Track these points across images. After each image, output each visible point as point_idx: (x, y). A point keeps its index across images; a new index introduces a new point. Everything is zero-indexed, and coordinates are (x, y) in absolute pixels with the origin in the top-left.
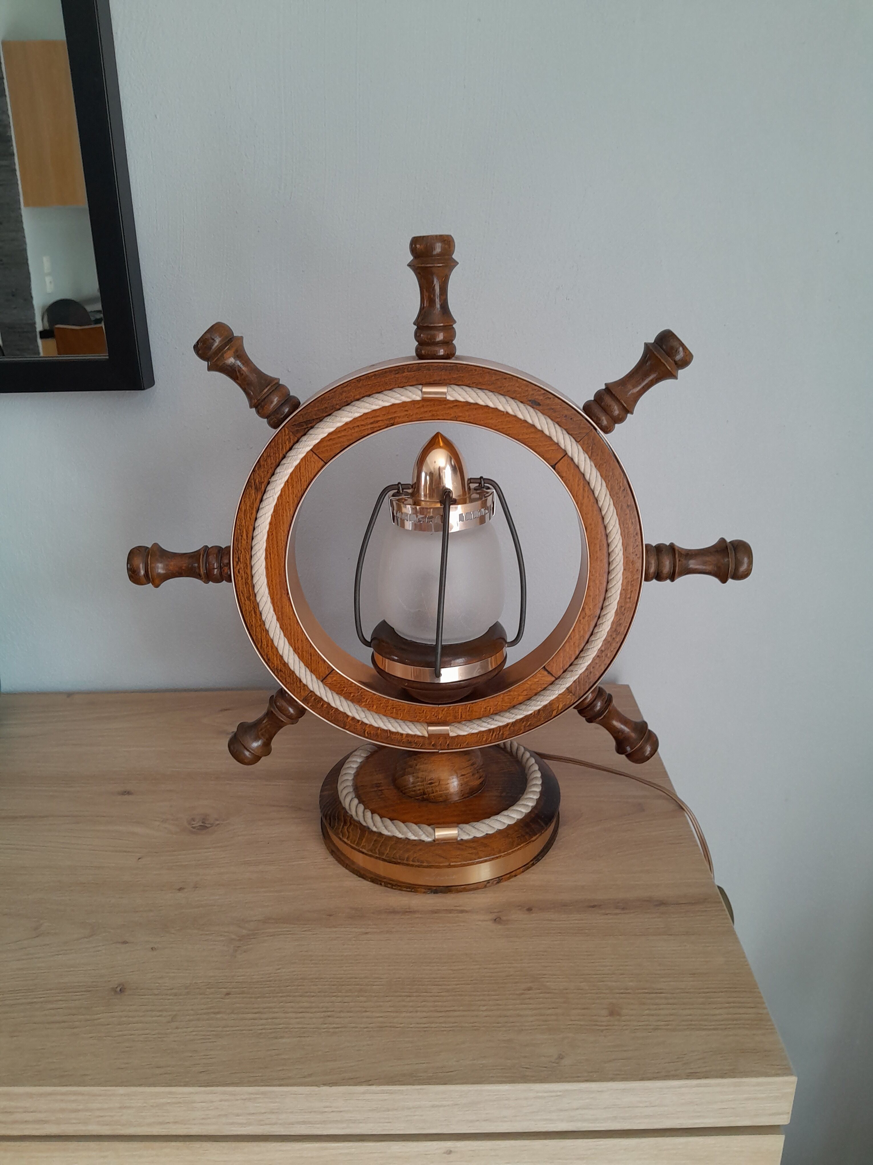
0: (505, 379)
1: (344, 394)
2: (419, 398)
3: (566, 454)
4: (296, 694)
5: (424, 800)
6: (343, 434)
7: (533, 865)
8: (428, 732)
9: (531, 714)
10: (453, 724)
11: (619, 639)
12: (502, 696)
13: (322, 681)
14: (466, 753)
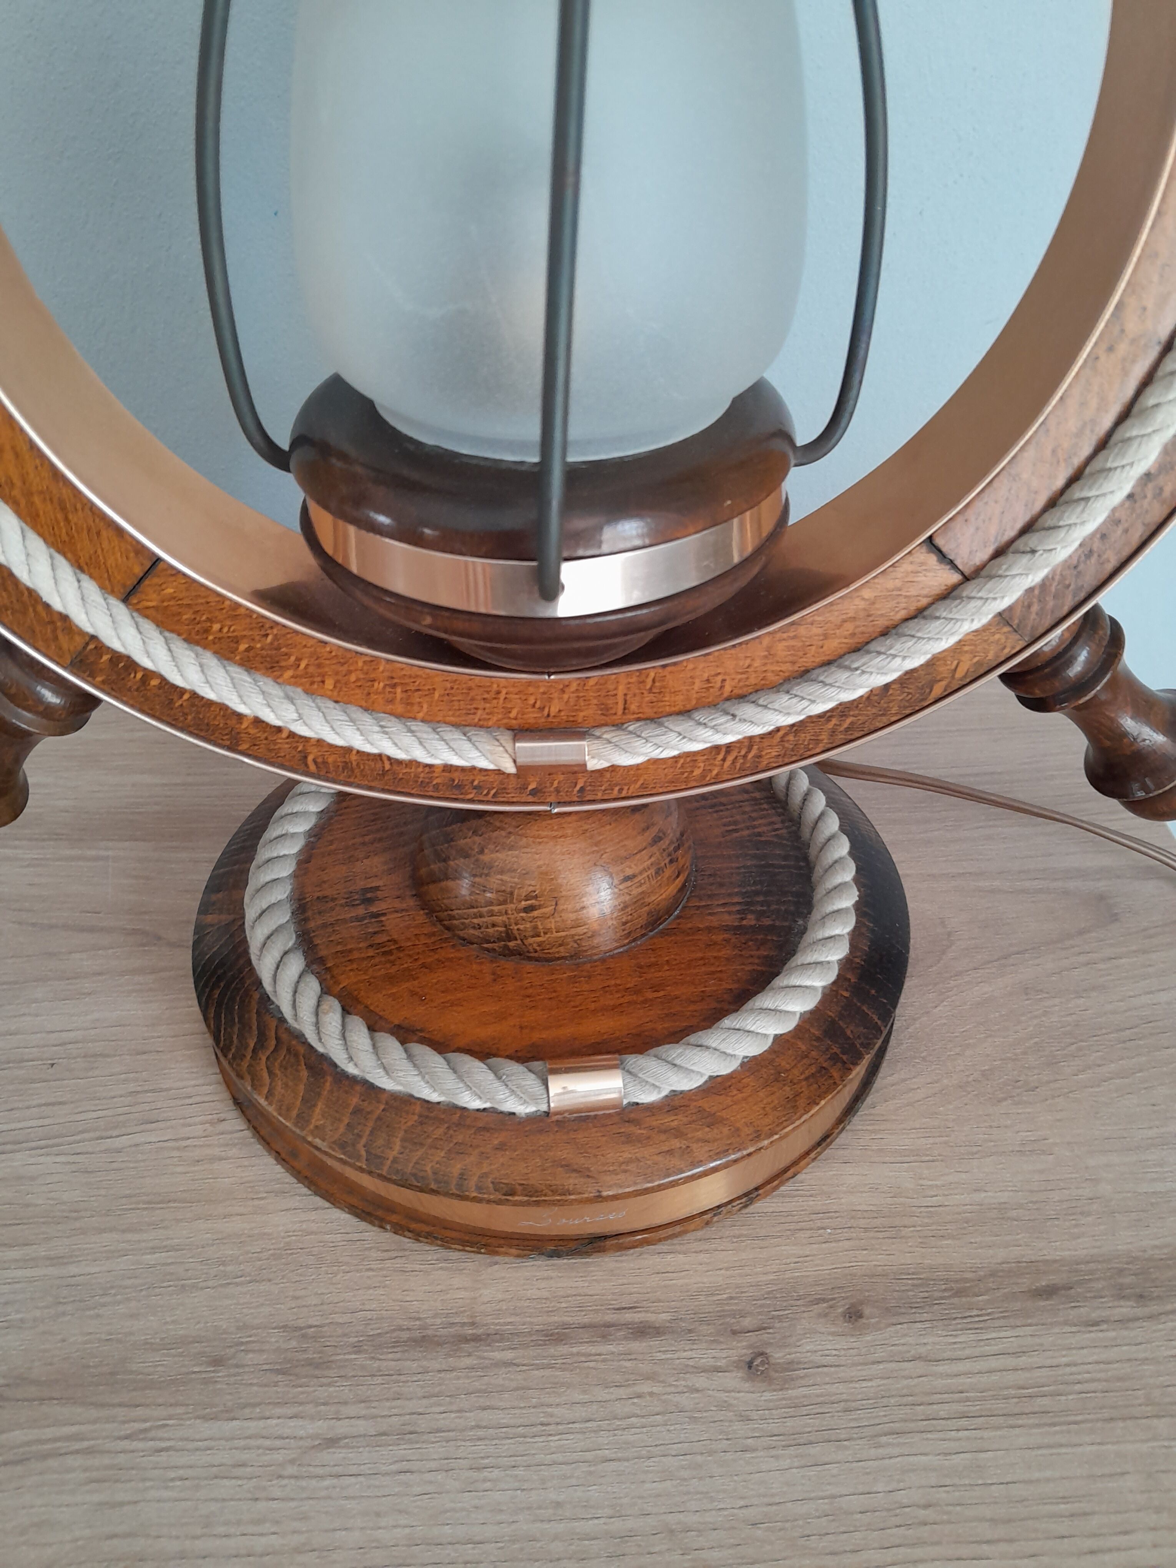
4: (40, 644)
5: (509, 953)
8: (515, 761)
10: (597, 732)
12: (766, 641)
13: (126, 600)
14: (635, 809)
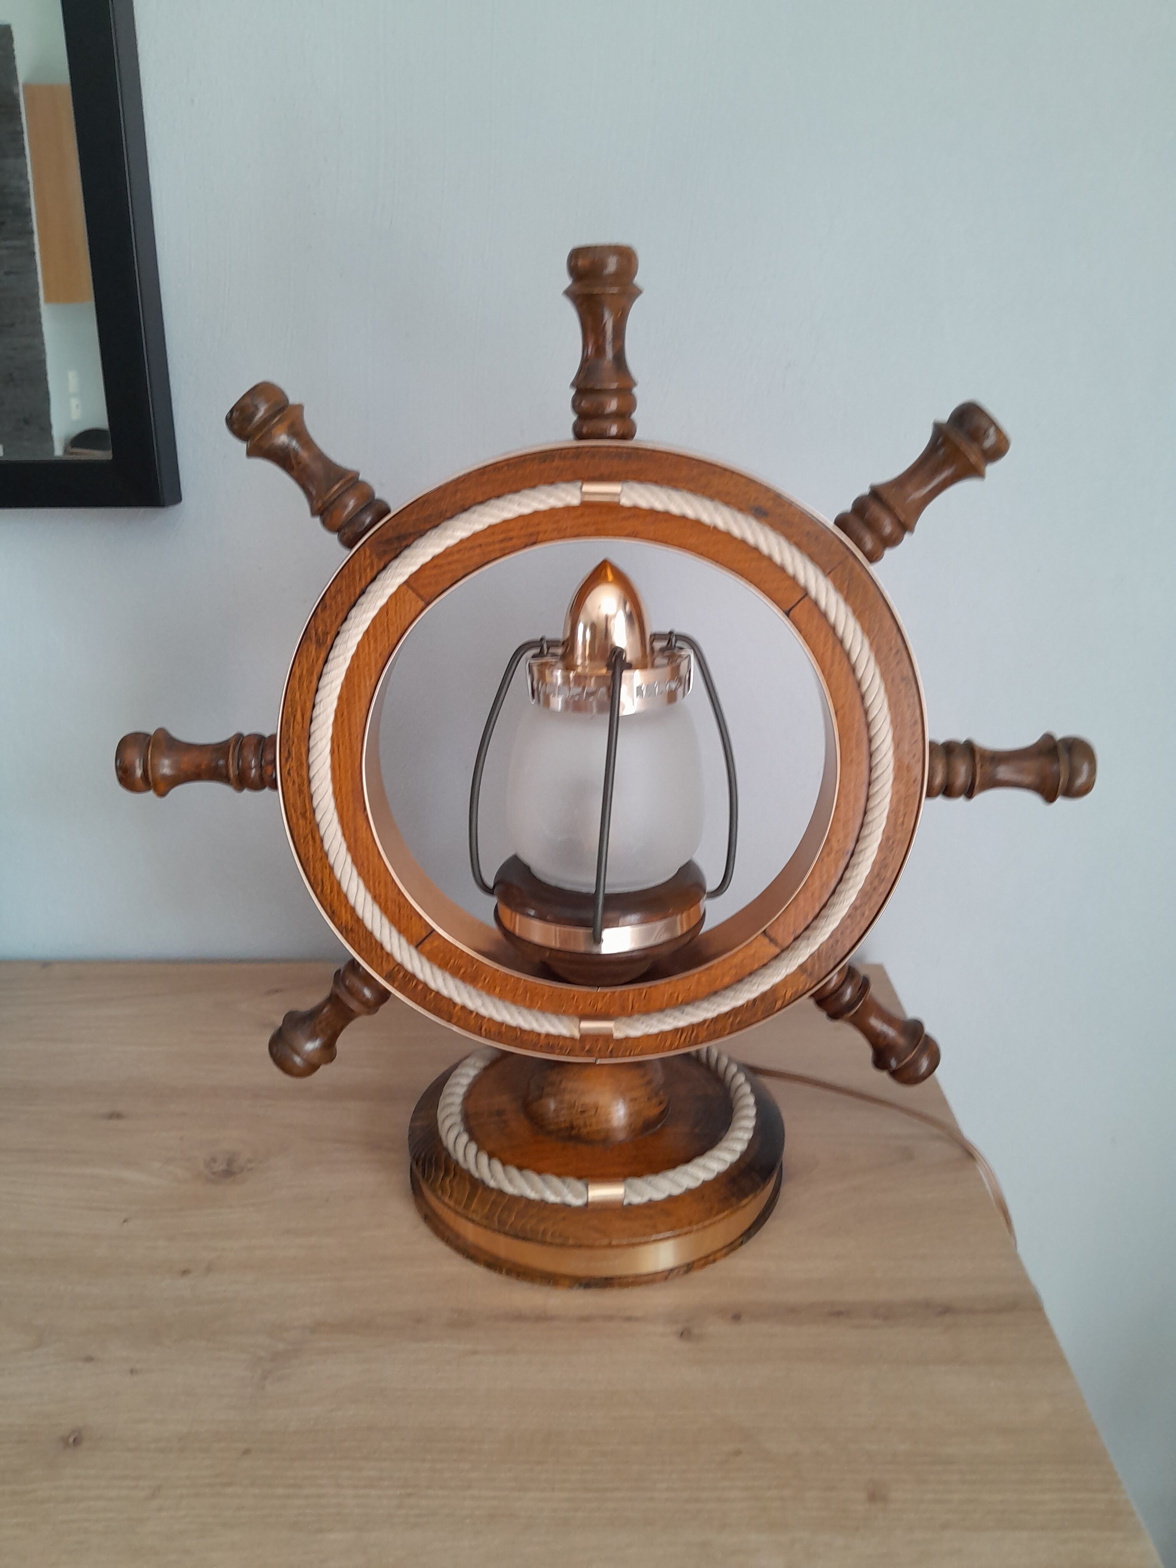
0: (714, 473)
1: (459, 495)
2: (576, 502)
3: (806, 593)
4: (373, 965)
5: (571, 1138)
7: (742, 1243)
8: (579, 1031)
9: (743, 1006)
10: (619, 1019)
11: (883, 889)
12: (697, 976)
13: (417, 947)
14: (639, 1065)
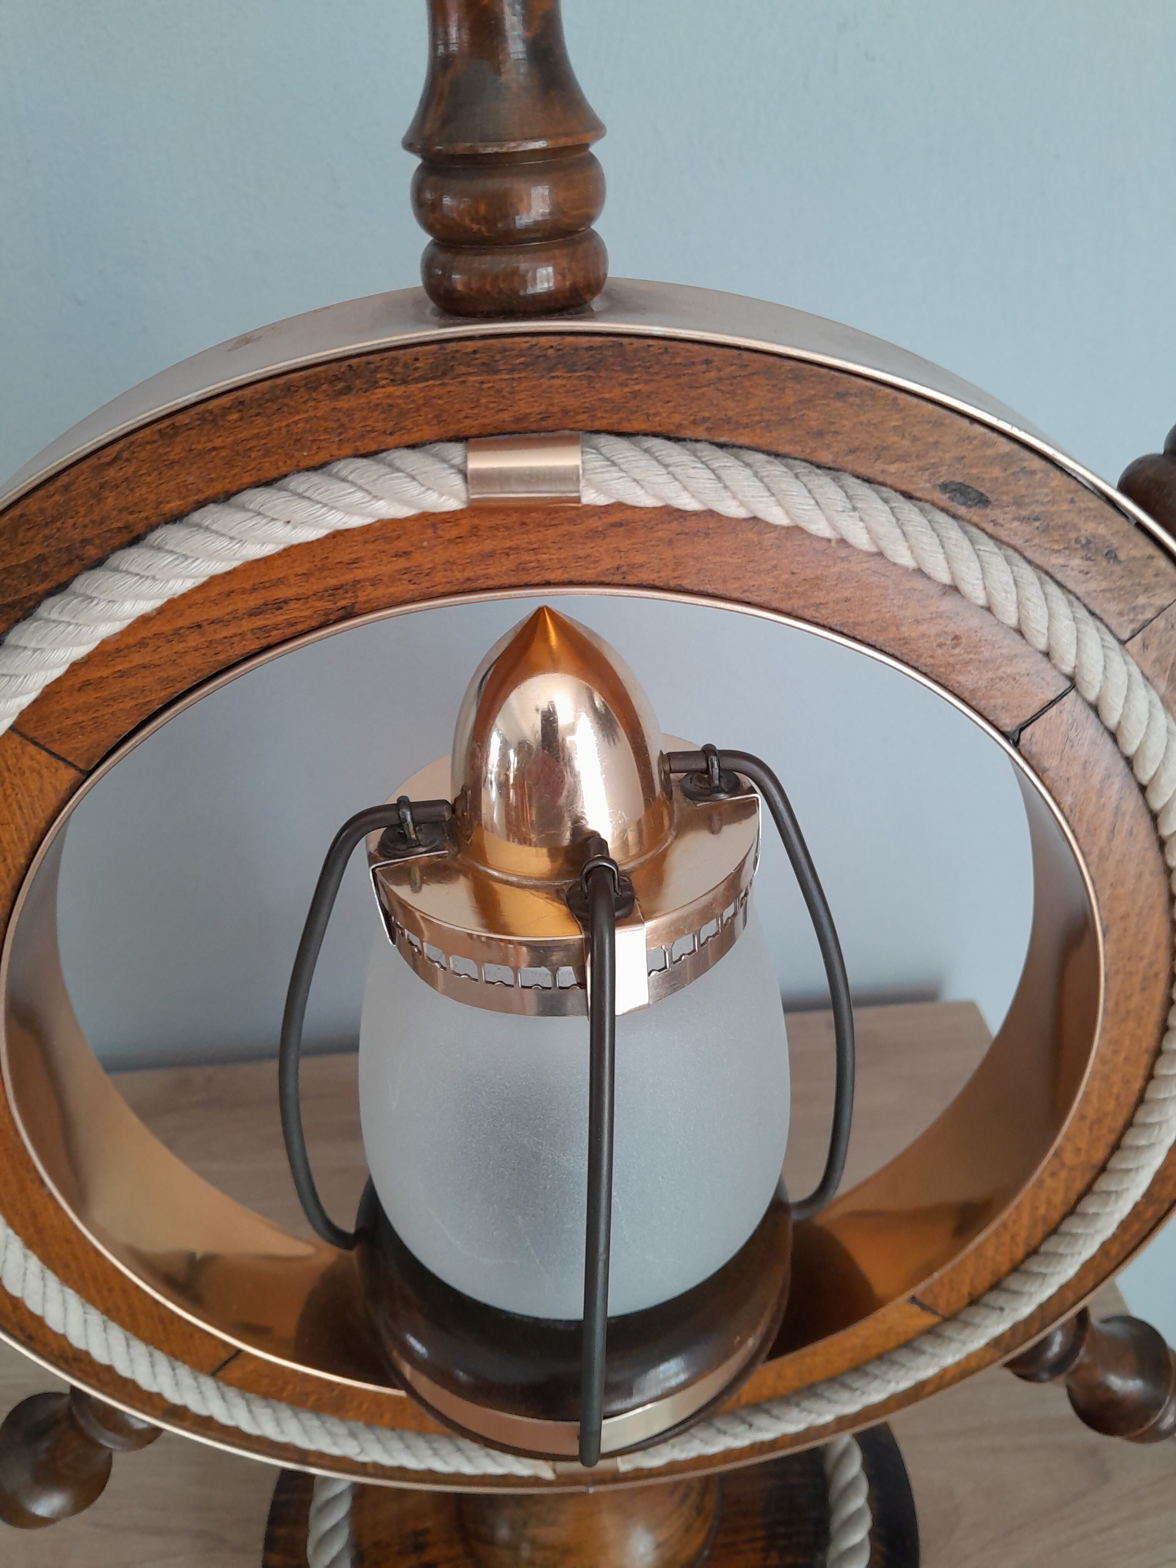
0: (842, 396)
1: (111, 499)
2: (453, 504)
3: (1071, 690)
6: (137, 659)
8: (554, 1472)
13: (213, 1375)
